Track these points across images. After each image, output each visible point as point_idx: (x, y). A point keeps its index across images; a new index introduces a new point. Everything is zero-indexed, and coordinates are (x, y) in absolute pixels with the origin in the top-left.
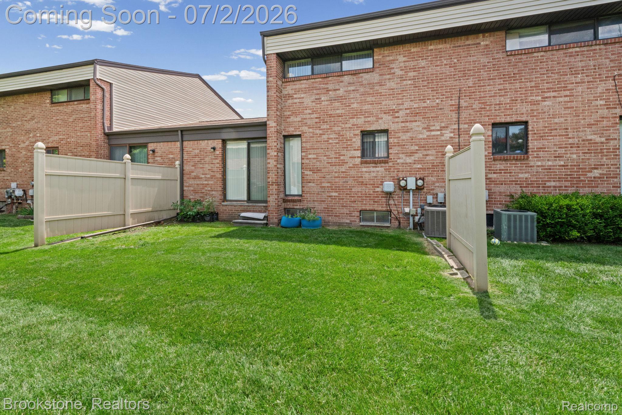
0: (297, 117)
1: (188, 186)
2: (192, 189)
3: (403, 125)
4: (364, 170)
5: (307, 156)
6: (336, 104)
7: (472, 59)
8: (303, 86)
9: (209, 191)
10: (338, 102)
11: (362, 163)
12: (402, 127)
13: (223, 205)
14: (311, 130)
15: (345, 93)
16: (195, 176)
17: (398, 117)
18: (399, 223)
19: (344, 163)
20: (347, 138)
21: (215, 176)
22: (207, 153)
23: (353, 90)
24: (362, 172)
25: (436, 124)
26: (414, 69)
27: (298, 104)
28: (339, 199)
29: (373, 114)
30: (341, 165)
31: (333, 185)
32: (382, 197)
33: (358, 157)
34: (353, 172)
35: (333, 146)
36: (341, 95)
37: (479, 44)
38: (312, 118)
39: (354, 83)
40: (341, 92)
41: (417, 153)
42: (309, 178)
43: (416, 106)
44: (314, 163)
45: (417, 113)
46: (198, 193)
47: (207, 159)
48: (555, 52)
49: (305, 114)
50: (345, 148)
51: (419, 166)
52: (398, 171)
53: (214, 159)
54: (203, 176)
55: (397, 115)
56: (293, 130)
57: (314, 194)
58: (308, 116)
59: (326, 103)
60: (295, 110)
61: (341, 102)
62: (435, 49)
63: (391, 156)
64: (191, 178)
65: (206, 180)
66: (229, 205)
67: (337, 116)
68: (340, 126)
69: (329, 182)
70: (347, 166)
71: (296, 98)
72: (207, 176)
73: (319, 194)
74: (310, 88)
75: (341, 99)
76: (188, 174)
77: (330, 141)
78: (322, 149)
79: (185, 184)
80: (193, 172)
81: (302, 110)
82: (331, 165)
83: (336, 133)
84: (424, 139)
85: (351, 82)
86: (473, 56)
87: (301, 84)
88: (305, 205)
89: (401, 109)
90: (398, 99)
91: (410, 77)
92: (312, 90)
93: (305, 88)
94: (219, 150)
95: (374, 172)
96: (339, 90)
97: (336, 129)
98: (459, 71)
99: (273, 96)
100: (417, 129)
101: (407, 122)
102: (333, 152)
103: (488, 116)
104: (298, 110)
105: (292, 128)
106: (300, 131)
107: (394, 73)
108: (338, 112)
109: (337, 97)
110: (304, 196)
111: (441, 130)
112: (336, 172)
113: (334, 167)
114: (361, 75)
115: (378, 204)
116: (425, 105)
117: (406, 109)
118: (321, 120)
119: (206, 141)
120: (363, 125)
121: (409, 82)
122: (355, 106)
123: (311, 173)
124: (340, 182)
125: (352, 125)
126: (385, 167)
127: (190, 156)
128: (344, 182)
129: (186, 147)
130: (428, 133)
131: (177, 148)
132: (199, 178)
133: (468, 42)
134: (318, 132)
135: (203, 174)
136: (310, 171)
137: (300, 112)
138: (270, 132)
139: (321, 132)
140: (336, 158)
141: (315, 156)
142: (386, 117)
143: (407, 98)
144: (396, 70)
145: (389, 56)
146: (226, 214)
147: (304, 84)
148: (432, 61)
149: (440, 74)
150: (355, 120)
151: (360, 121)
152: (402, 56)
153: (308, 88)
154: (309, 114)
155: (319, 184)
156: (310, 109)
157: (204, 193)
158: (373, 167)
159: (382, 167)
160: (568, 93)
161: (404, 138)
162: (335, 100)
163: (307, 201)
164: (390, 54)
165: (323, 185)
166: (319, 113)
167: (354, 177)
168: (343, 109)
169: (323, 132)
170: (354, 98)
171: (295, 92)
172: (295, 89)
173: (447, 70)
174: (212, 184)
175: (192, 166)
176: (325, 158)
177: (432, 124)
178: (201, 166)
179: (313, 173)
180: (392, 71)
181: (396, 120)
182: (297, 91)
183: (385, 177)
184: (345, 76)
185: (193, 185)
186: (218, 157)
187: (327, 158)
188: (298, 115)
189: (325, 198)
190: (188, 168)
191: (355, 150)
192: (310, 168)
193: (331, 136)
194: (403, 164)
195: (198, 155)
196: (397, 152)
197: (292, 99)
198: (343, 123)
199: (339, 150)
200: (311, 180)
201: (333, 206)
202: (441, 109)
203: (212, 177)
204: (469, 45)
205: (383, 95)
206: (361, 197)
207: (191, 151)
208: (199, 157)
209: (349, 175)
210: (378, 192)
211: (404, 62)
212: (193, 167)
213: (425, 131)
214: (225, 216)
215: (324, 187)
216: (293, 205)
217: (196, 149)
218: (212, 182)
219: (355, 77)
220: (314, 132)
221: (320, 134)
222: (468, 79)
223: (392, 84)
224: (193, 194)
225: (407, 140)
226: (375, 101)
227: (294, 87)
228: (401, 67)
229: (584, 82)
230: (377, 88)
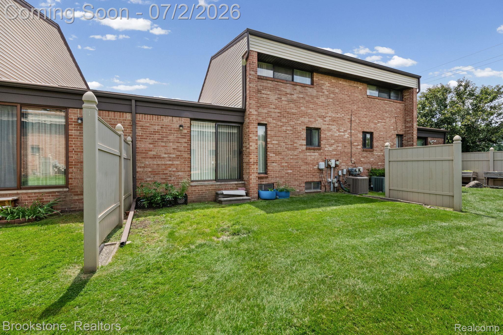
0: (264, 109)
1: (144, 167)
2: (150, 170)
3: (327, 126)
4: (308, 154)
5: (272, 142)
6: (292, 105)
7: (356, 95)
8: (269, 85)
9: (173, 171)
10: (293, 104)
11: (306, 149)
12: (327, 128)
13: (192, 186)
14: (274, 121)
15: (297, 98)
16: (154, 155)
17: (326, 121)
18: (326, 188)
19: (297, 148)
20: (298, 131)
21: (182, 156)
22: (171, 130)
23: (302, 98)
24: (307, 155)
25: (343, 128)
26: (333, 93)
27: (265, 99)
28: (293, 175)
29: (313, 116)
30: (294, 150)
31: (289, 164)
32: (317, 172)
33: (304, 145)
34: (301, 156)
35: (290, 136)
36: (295, 99)
37: (358, 87)
38: (275, 112)
39: (302, 93)
40: (295, 97)
41: (334, 145)
42: (273, 159)
43: (334, 116)
44: (277, 148)
45: (334, 120)
46: (159, 174)
47: (171, 137)
48: (381, 101)
49: (270, 108)
50: (297, 138)
51: (335, 153)
52: (325, 156)
53: (181, 138)
54: (166, 156)
55: (325, 119)
56: (261, 119)
57: (277, 171)
58: (273, 110)
59: (286, 103)
60: (263, 103)
61: (295, 104)
62: (342, 84)
63: (322, 146)
64: (147, 158)
65: (170, 160)
66: (198, 186)
67: (292, 114)
68: (294, 122)
69: (287, 163)
70: (298, 151)
71: (263, 94)
72: (171, 156)
73: (280, 172)
74: (274, 88)
75: (295, 102)
76: (144, 153)
77: (288, 132)
78: (282, 137)
79: (138, 164)
80: (151, 151)
81: (268, 104)
82: (288, 150)
83: (291, 126)
84: (337, 136)
85: (301, 91)
86: (356, 93)
87: (267, 83)
88: (269, 181)
89: (327, 116)
90: (325, 110)
91: (331, 97)
92: (275, 90)
93: (270, 87)
94: (187, 129)
95: (313, 155)
96: (293, 95)
97: (291, 123)
98: (351, 100)
99: (255, 88)
100: (334, 130)
101: (330, 125)
102: (289, 140)
103: (361, 127)
104: (265, 104)
105: (260, 118)
106: (266, 121)
107: (324, 92)
108: (293, 111)
109: (292, 100)
110: (269, 174)
111: (344, 132)
112: (291, 155)
113: (290, 151)
114: (307, 88)
115: (315, 177)
116: (337, 116)
117: (329, 117)
118: (281, 116)
119: (170, 118)
120: (308, 123)
121: (331, 100)
122: (303, 108)
123: (275, 155)
124: (293, 162)
125: (301, 122)
126: (319, 152)
127: (146, 132)
128: (296, 162)
129: (140, 121)
130: (339, 133)
131: (126, 120)
132: (161, 158)
133: (355, 85)
134: (279, 123)
135: (165, 153)
136: (273, 153)
137: (266, 106)
138: (252, 119)
139: (281, 124)
140: (291, 145)
141: (277, 142)
142: (320, 120)
143: (330, 110)
144: (325, 91)
145: (321, 80)
146: (195, 195)
147: (270, 84)
148: (341, 90)
149: (344, 99)
150: (303, 118)
151: (306, 120)
152: (327, 82)
153: (272, 88)
154: (274, 108)
155: (279, 164)
156: (274, 105)
157: (167, 174)
158: (313, 152)
159: (317, 152)
160: (384, 121)
161: (328, 134)
162: (291, 102)
163: (271, 177)
164: (322, 79)
165: (283, 164)
166: (280, 109)
167: (302, 159)
168: (296, 109)
169: (283, 124)
170: (302, 103)
171: (263, 88)
172: (263, 86)
173: (347, 98)
174: (177, 165)
175: (150, 144)
176: (284, 144)
177: (340, 128)
178: (163, 144)
179: (276, 155)
180: (323, 91)
181: (325, 123)
182: (265, 88)
183: (318, 159)
184: (298, 86)
185: (151, 165)
186: (185, 136)
187: (286, 144)
188: (265, 107)
189: (284, 175)
190: (143, 146)
191: (303, 140)
192: (274, 151)
193: (288, 128)
194: (328, 151)
195: (158, 132)
196: (325, 143)
197: (260, 93)
198: (296, 120)
199: (293, 139)
200: (274, 161)
201: (289, 180)
202: (344, 120)
203: (178, 157)
204: (355, 87)
205: (318, 105)
206: (306, 173)
207: (148, 127)
208: (160, 135)
209: (299, 157)
210: (315, 169)
211: (329, 87)
212: (151, 146)
213: (337, 131)
214: (195, 197)
215: (283, 166)
216: (261, 181)
217: (155, 125)
218: (178, 163)
219: (303, 88)
220: (276, 123)
221: (281, 126)
222: (354, 105)
223: (322, 99)
224: (152, 176)
225: (330, 136)
226: (314, 108)
227: (262, 84)
228: (327, 90)
229: (388, 117)
230: (315, 99)
